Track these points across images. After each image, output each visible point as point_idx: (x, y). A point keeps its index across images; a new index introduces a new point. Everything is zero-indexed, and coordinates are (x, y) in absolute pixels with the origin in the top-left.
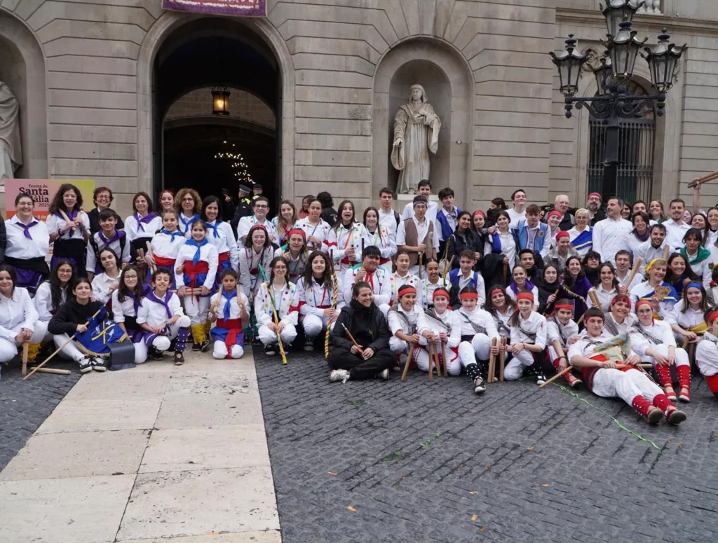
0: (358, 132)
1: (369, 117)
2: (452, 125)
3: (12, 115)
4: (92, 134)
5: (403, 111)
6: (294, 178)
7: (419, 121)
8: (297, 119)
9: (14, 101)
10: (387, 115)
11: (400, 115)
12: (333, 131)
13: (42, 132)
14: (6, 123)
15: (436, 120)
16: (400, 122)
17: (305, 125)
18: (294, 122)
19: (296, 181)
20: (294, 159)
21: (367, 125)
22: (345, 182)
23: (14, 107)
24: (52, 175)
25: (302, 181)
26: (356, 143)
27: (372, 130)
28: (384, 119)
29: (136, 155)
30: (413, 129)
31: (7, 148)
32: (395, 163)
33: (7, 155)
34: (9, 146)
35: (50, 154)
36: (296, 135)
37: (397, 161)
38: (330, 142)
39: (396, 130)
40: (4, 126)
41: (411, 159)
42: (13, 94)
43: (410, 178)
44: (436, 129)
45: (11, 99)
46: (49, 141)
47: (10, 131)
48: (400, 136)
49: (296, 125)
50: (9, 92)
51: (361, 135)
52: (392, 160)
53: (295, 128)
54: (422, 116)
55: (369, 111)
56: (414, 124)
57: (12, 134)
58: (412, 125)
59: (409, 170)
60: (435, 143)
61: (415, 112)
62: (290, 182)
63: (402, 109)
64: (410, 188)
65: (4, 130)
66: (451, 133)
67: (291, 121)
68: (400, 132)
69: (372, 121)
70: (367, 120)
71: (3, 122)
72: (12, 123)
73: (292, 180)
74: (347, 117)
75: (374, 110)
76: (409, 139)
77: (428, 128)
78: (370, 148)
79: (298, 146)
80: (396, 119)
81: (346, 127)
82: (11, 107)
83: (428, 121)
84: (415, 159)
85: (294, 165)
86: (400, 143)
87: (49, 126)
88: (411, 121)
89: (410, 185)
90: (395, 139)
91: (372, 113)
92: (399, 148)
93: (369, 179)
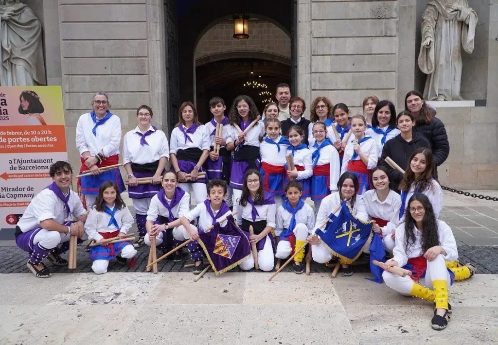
0: (382, 32)
1: (394, 15)
2: (491, 20)
3: (36, 34)
4: (103, 49)
5: (432, 8)
6: (311, 87)
7: (452, 17)
8: (314, 22)
9: (37, 22)
10: (414, 13)
11: (429, 12)
12: (354, 33)
13: (57, 49)
14: (27, 44)
15: (473, 15)
16: (429, 19)
17: (323, 28)
18: (311, 26)
19: (313, 90)
20: (310, 67)
21: (392, 24)
22: (367, 89)
23: (37, 29)
24: (66, 92)
25: (319, 90)
26: (379, 45)
27: (398, 30)
28: (411, 17)
29: (146, 69)
30: (445, 27)
31: (28, 68)
32: (423, 66)
33: (29, 75)
34: (30, 66)
35: (63, 72)
36: (312, 40)
37: (425, 64)
38: (350, 46)
39: (425, 29)
40: (25, 47)
41: (442, 61)
42: (36, 14)
43: (441, 82)
44: (472, 24)
45: (33, 21)
46: (62, 58)
47: (32, 51)
48: (430, 35)
49: (313, 29)
50: (31, 14)
51: (386, 36)
52: (419, 63)
53: (311, 32)
54: (456, 10)
55: (394, 8)
56: (446, 21)
57: (34, 54)
58: (444, 23)
59: (439, 73)
60: (471, 41)
61: (448, 7)
62: (306, 92)
63: (431, 5)
64: (439, 95)
65: (27, 51)
66: (490, 28)
67: (308, 24)
68: (430, 30)
69: (398, 19)
70: (393, 18)
71: (26, 43)
72: (34, 43)
73: (308, 89)
74: (369, 15)
75: (401, 7)
76: (439, 39)
77: (463, 25)
78: (395, 50)
79: (315, 51)
80: (424, 18)
81: (368, 27)
82: (34, 28)
83: (463, 16)
84: (447, 62)
85: (311, 73)
86: (430, 42)
87: (62, 42)
88: (442, 18)
89: (440, 90)
90: (423, 39)
91: (398, 10)
92: (427, 49)
93: (394, 85)
